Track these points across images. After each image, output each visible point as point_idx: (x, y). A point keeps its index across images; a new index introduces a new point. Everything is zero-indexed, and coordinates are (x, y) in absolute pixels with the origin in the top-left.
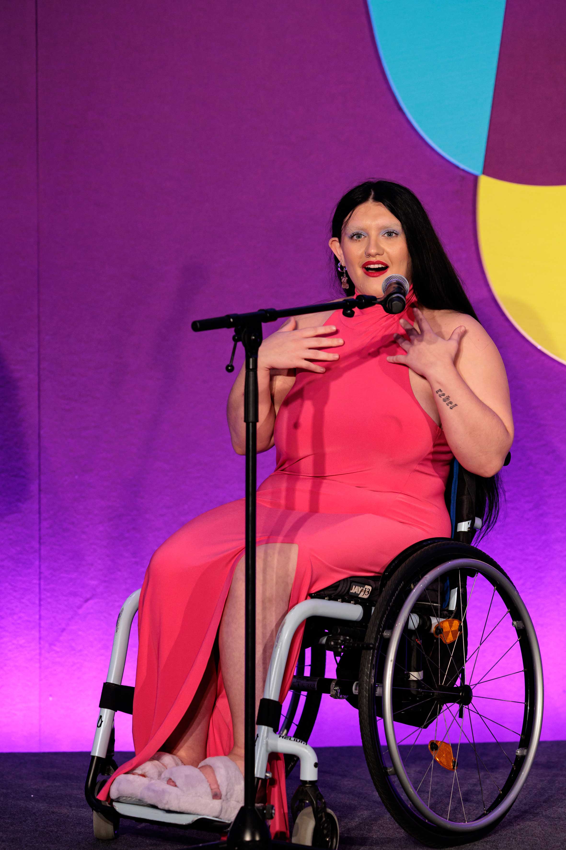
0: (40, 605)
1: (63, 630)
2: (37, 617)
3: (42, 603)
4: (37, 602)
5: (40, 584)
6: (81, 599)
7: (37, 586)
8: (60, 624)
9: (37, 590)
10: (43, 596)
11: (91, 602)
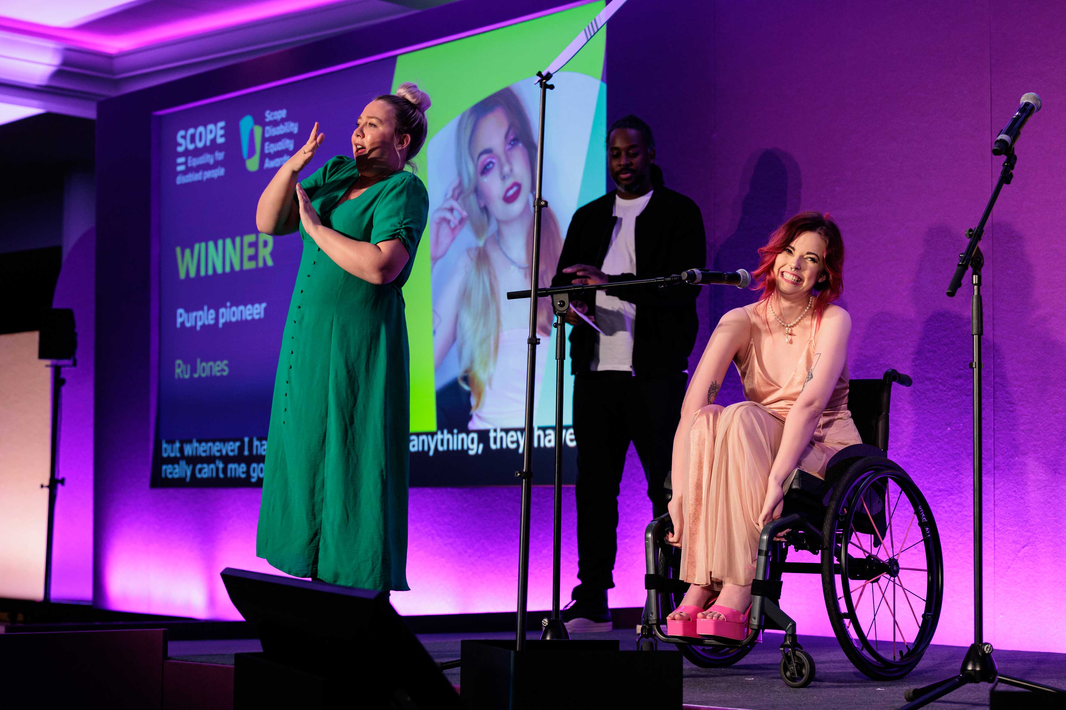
0: (995, 549)
1: (1009, 567)
2: (993, 557)
3: (995, 547)
4: (993, 547)
5: (994, 534)
6: (1021, 546)
7: (993, 535)
8: (1007, 563)
9: (993, 538)
10: (996, 543)
11: (1026, 548)
